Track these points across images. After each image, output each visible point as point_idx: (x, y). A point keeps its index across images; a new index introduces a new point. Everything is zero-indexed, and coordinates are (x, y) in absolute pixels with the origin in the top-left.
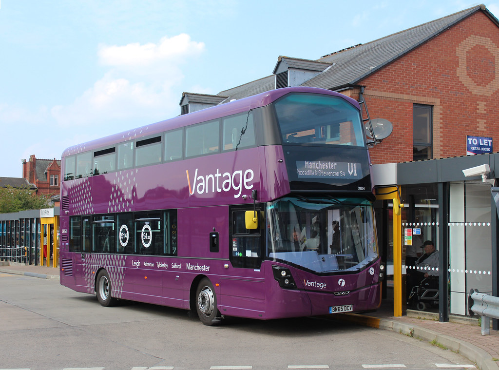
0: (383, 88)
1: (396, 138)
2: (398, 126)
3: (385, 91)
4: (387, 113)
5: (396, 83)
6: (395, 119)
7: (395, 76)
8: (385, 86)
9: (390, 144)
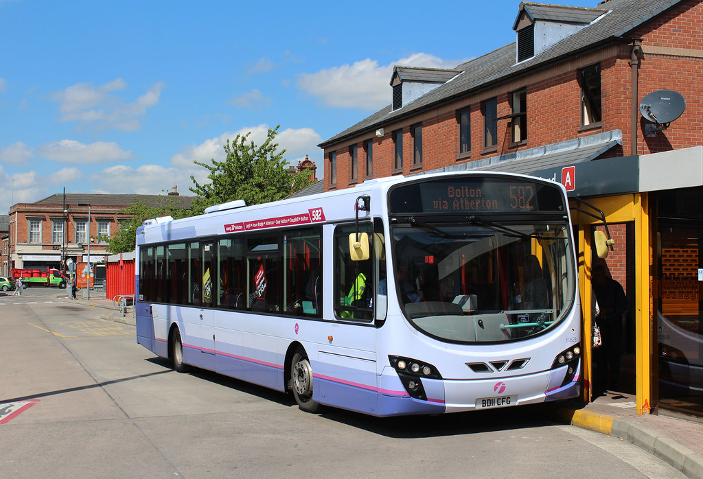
0: (673, 42)
1: (695, 120)
2: (698, 102)
3: (676, 46)
4: (679, 81)
5: (696, 32)
6: (694, 90)
7: (693, 21)
8: (677, 39)
9: (686, 131)
